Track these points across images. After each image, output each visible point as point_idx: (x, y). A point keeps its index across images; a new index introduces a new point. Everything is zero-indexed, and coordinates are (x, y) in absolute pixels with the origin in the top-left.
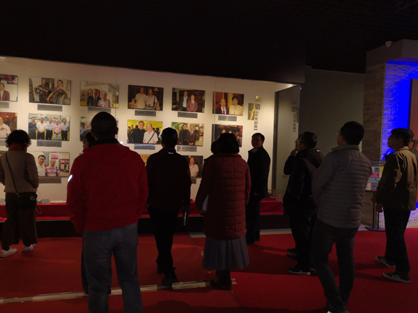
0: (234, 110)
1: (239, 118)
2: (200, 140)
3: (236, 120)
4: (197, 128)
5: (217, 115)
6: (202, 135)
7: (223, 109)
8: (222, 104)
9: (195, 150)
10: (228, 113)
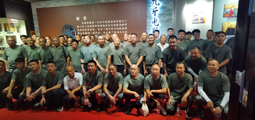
0: (12, 29)
1: (14, 32)
2: (3, 41)
3: (13, 33)
4: (1, 37)
5: (6, 32)
6: (3, 40)
7: (8, 30)
8: (7, 28)
9: (2, 45)
10: (10, 31)
